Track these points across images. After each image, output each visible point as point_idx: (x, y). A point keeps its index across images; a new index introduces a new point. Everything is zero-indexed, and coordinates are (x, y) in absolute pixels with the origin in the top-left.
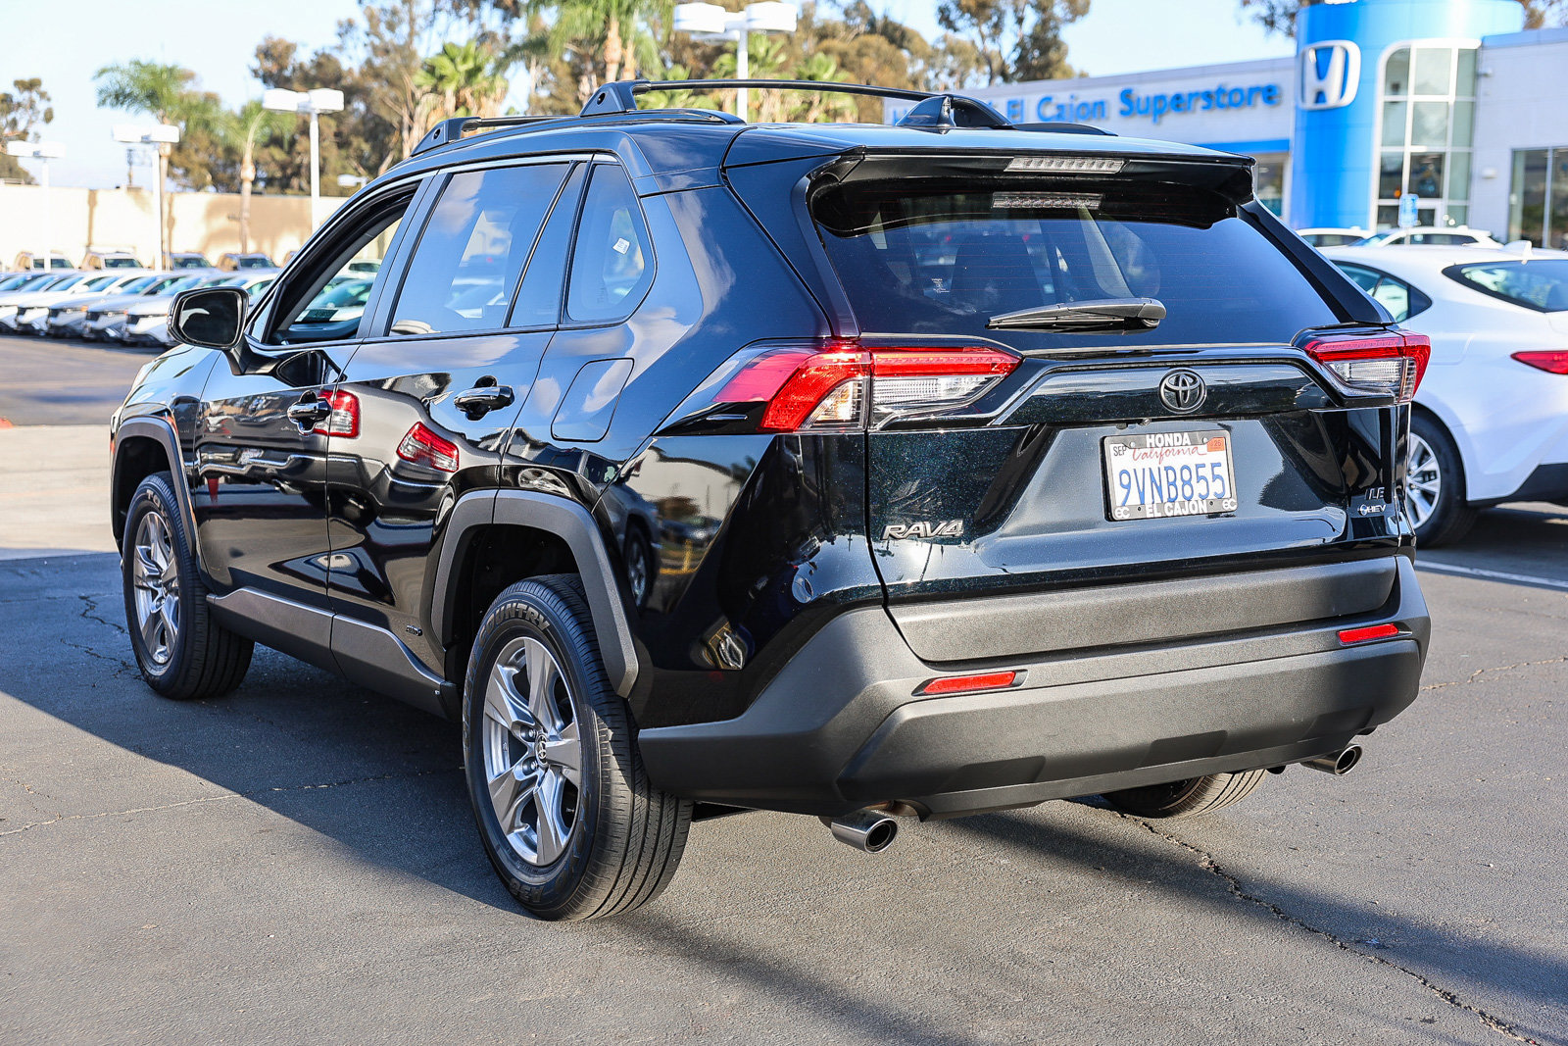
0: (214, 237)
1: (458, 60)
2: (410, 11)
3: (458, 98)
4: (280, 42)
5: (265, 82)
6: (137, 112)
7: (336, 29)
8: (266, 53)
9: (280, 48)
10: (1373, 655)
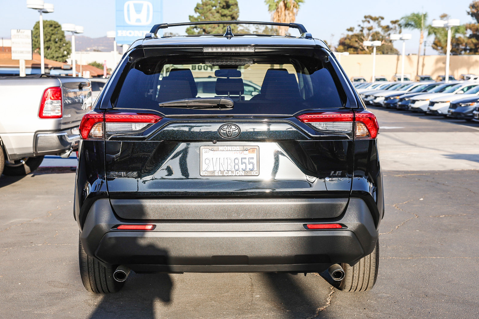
0: (437, 70)
5: (472, 16)
6: (412, 29)
8: (473, 6)
10: (325, 235)
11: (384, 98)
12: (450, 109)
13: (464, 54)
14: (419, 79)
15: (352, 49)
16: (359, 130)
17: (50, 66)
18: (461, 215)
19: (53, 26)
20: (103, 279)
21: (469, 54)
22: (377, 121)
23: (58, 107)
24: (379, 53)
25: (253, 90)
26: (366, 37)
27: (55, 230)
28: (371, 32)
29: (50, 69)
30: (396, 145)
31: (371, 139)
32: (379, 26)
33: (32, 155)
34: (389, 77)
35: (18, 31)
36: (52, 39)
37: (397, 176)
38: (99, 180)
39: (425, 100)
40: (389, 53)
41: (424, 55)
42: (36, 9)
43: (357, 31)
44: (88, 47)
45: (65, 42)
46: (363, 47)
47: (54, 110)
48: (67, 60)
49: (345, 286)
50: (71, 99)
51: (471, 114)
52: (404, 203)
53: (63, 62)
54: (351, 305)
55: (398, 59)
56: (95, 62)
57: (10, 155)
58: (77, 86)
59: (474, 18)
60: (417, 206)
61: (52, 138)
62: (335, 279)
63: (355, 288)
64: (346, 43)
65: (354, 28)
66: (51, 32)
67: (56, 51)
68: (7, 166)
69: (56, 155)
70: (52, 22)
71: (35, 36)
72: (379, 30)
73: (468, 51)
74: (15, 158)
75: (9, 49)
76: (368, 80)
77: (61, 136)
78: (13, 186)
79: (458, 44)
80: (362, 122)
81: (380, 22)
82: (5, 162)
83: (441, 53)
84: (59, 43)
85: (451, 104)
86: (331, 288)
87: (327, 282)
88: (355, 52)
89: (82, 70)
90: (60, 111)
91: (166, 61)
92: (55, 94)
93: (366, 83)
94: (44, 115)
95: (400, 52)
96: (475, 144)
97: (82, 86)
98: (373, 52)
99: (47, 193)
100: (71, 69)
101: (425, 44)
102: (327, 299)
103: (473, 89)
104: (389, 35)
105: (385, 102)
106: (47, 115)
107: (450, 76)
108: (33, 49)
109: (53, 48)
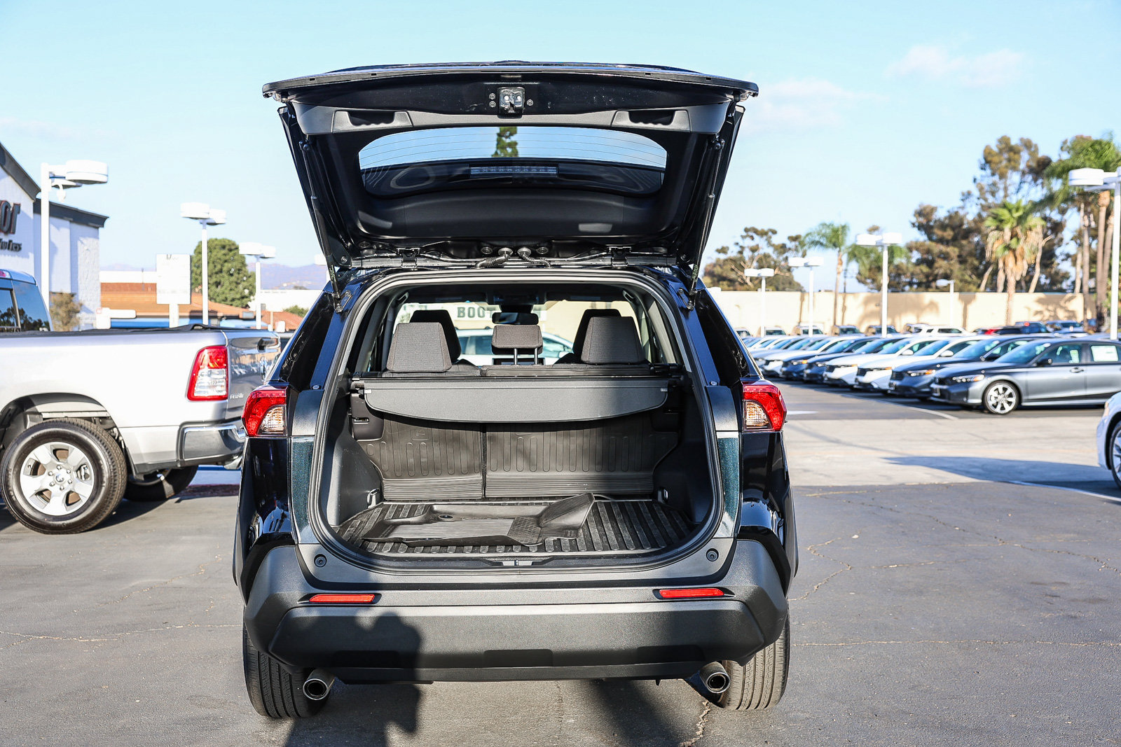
0: (867, 316)
1: (1014, 211)
2: (1005, 183)
3: (1012, 232)
4: (928, 206)
5: (919, 229)
6: (823, 251)
7: (960, 197)
8: (920, 213)
9: (928, 210)
10: (692, 609)
11: (781, 363)
12: (892, 381)
13: (909, 291)
14: (838, 331)
15: (725, 283)
16: (751, 416)
17: (220, 315)
18: (925, 564)
19: (227, 247)
20: (287, 693)
21: (917, 291)
22: (782, 400)
23: (221, 380)
24: (770, 289)
25: (563, 350)
26: (749, 264)
27: (210, 600)
28: (756, 254)
29: (221, 318)
30: (808, 442)
31: (774, 432)
32: (770, 244)
33: (174, 465)
34: (788, 328)
35: (169, 256)
36: (225, 269)
37: (810, 495)
38: (278, 511)
39: (851, 366)
40: (787, 289)
41: (845, 292)
42: (196, 219)
43: (733, 252)
44: (285, 283)
45: (246, 274)
46: (744, 278)
47: (214, 386)
48: (249, 304)
49: (729, 701)
50: (246, 367)
51: (927, 390)
52: (826, 543)
53: (243, 307)
54: (740, 736)
55: (802, 299)
56: (296, 306)
57: (137, 465)
58: (256, 343)
59: (923, 232)
60: (848, 548)
61: (210, 435)
62: (713, 690)
63: (748, 703)
64: (716, 273)
65: (728, 248)
66: (224, 258)
67: (231, 290)
68: (131, 485)
69: (217, 464)
70: (224, 241)
71: (195, 265)
72: (770, 251)
73: (915, 286)
74: (146, 471)
75: (153, 287)
76: (753, 332)
77: (226, 431)
78: (142, 519)
79: (899, 275)
80: (757, 401)
81: (770, 237)
82: (128, 478)
83: (872, 289)
84: (236, 275)
85: (893, 372)
86: (704, 704)
87: (696, 693)
88: (731, 288)
89: (274, 320)
90: (224, 388)
91: (405, 297)
92: (216, 358)
93: (750, 338)
94: (196, 395)
95: (805, 288)
96: (937, 440)
97: (263, 345)
98: (761, 287)
99: (200, 531)
100: (254, 319)
101: (845, 274)
102: (698, 725)
103: (928, 347)
104: (786, 259)
105: (784, 369)
106: (202, 395)
107: (889, 327)
108: (193, 287)
109: (227, 284)
